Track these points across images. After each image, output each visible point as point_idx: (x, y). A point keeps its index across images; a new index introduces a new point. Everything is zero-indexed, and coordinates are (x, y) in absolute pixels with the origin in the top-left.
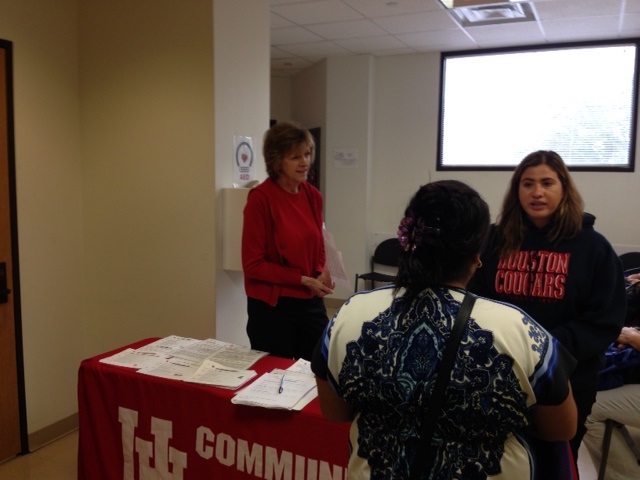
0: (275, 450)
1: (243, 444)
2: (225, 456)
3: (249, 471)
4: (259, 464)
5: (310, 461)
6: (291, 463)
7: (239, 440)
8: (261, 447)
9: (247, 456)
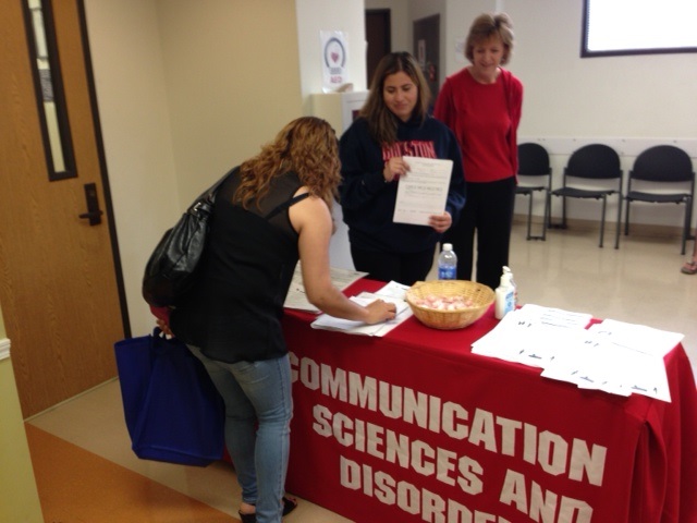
0: (358, 376)
1: (326, 369)
2: (310, 380)
3: (334, 395)
4: (343, 390)
5: (394, 387)
6: (375, 389)
7: (323, 365)
8: (344, 373)
9: (332, 381)
